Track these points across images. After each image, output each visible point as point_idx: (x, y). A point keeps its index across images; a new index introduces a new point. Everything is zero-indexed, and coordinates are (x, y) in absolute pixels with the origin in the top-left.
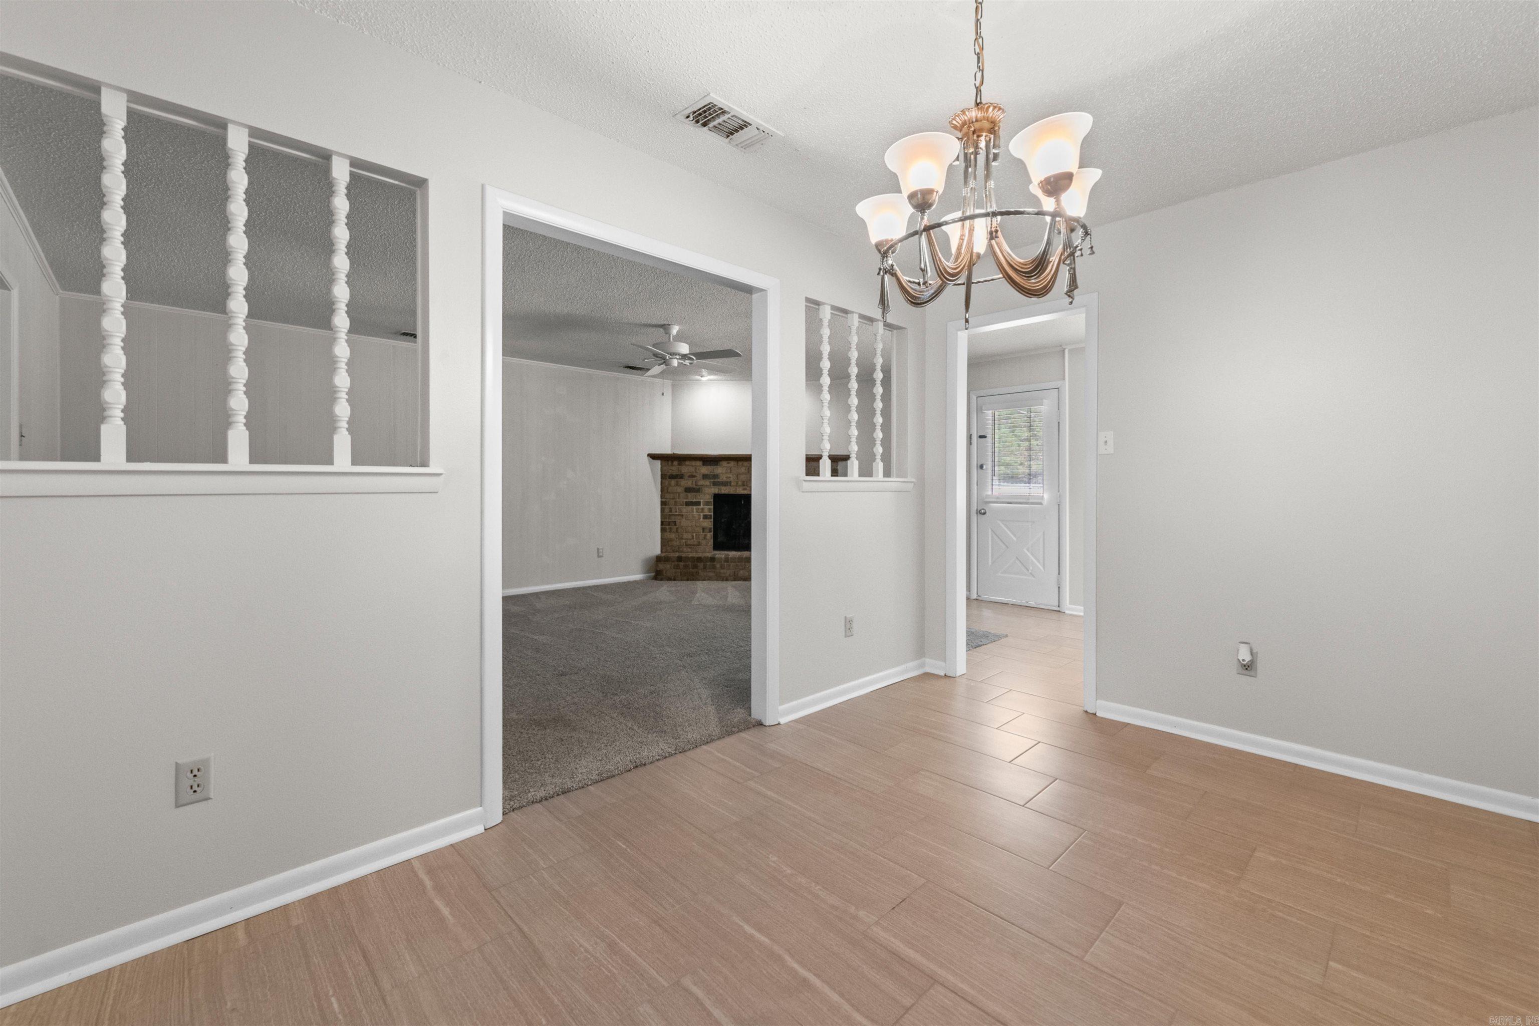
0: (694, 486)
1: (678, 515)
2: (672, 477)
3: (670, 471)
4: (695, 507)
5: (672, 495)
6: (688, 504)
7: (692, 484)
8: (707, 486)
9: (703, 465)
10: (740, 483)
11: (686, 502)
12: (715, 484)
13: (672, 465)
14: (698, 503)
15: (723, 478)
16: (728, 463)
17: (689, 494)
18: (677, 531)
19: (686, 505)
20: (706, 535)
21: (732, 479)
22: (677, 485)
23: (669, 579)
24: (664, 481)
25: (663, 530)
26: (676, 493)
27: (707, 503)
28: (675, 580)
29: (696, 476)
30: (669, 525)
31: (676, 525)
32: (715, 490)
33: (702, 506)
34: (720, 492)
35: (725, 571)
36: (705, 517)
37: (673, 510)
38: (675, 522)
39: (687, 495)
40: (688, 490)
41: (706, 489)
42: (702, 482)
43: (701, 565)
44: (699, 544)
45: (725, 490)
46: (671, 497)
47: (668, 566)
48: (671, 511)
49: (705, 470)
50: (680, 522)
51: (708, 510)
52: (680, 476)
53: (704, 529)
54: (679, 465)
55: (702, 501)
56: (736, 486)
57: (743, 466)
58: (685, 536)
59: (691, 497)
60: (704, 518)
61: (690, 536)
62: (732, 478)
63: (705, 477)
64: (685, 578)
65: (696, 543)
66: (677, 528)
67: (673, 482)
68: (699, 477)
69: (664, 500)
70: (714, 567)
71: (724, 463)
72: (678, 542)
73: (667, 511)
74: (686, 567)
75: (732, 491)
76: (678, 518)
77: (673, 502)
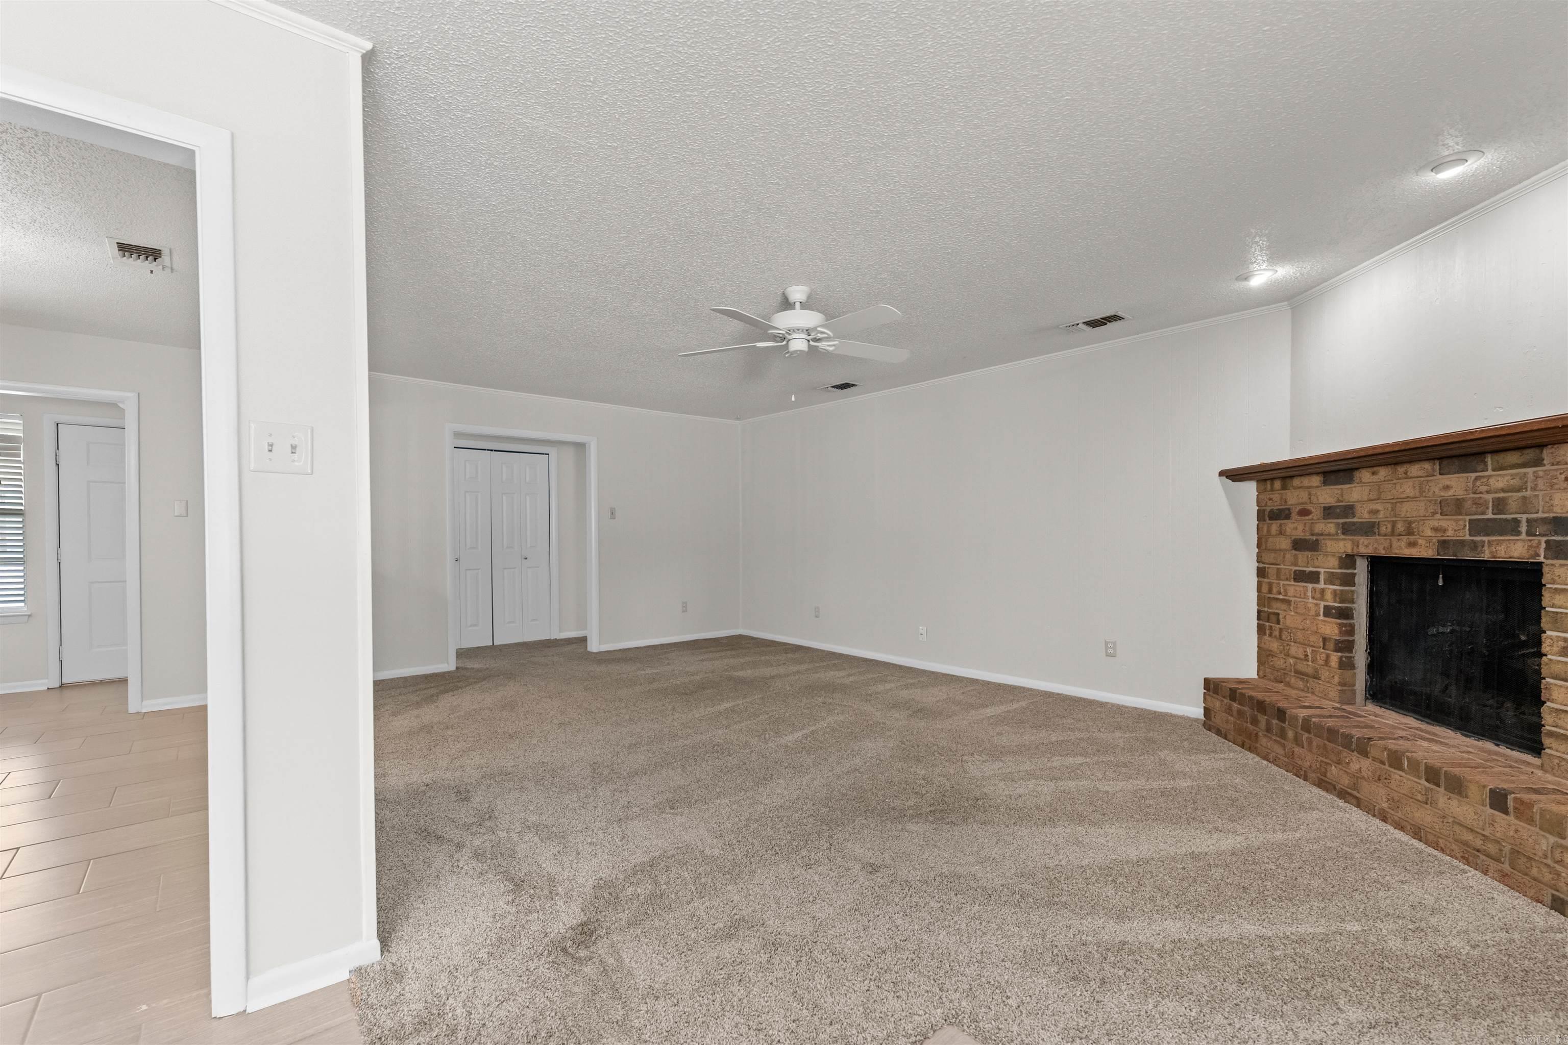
0: (1308, 537)
1: (1283, 601)
2: (1274, 516)
3: (1272, 502)
5: (1273, 555)
6: (1299, 577)
7: (1305, 530)
8: (1329, 535)
9: (1325, 483)
10: (1400, 527)
11: (1295, 571)
12: (1347, 530)
13: (1272, 490)
14: (1313, 577)
15: (1362, 515)
16: (1374, 473)
17: (1301, 555)
18: (1281, 637)
19: (1295, 580)
20: (1328, 657)
21: (1381, 516)
22: (1281, 533)
24: (1262, 525)
25: (1260, 630)
26: (1281, 551)
27: (1330, 579)
29: (1311, 513)
31: (1278, 622)
32: (1344, 546)
33: (1322, 585)
36: (1328, 612)
37: (1275, 590)
38: (1278, 614)
39: (1296, 557)
40: (1299, 545)
41: (1329, 543)
42: (1320, 527)
44: (1316, 675)
45: (1366, 547)
46: (1271, 560)
48: (1270, 591)
49: (1328, 495)
50: (1287, 617)
51: (1334, 595)
52: (1286, 514)
53: (1326, 642)
54: (1284, 488)
55: (1322, 570)
56: (1393, 534)
57: (1407, 476)
58: (1294, 650)
59: (1304, 562)
60: (1326, 615)
61: (1301, 653)
63: (1329, 512)
64: (1239, 739)
65: (1310, 671)
66: (1281, 631)
67: (1276, 526)
68: (1317, 513)
69: (1261, 565)
70: (1283, 734)
71: (1365, 475)
72: (1282, 661)
73: (1264, 588)
74: (1241, 715)
75: (1381, 548)
76: (1284, 606)
77: (1275, 572)
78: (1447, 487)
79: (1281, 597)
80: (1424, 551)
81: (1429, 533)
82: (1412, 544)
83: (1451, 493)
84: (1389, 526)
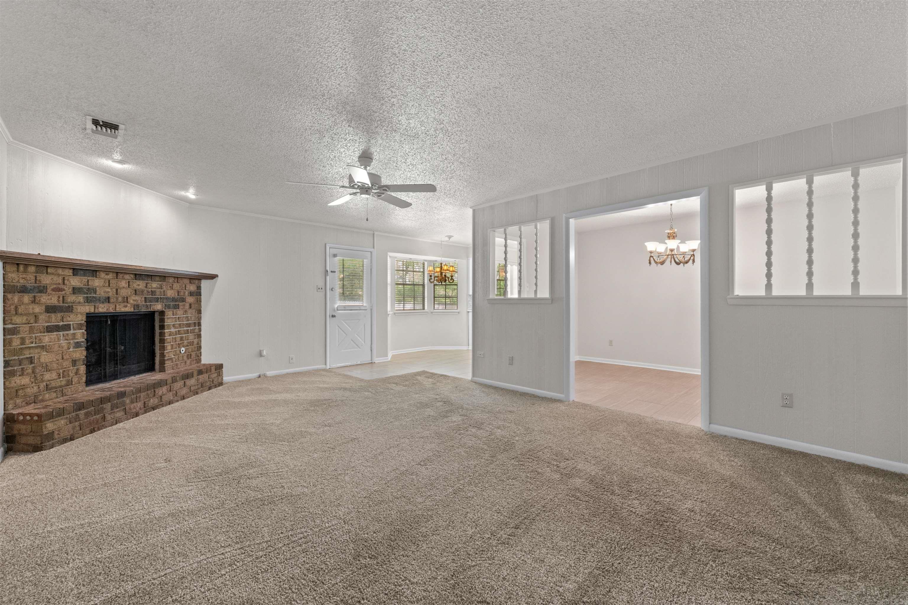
0: (61, 304)
1: (36, 347)
2: (24, 290)
3: (22, 281)
4: (61, 333)
5: (25, 318)
6: (50, 329)
7: (58, 301)
8: (79, 303)
9: (74, 274)
10: (120, 299)
11: (48, 326)
12: (88, 300)
13: (25, 272)
14: (67, 327)
15: (101, 293)
16: (107, 274)
17: (53, 315)
18: (33, 372)
19: (48, 332)
20: (78, 369)
21: (110, 294)
22: (34, 301)
23: (65, 441)
24: (9, 296)
25: (8, 375)
26: (33, 313)
27: (80, 327)
28: (72, 439)
29: (64, 290)
30: (20, 365)
31: (31, 363)
32: (89, 308)
33: (70, 331)
34: (96, 311)
35: (135, 404)
36: (77, 345)
37: (27, 341)
38: (31, 358)
39: (49, 316)
40: (50, 309)
41: (79, 307)
42: (71, 298)
43: (108, 406)
44: (69, 383)
45: (102, 308)
46: (24, 321)
47: (62, 422)
49: (76, 281)
50: (39, 358)
51: (80, 335)
52: (43, 290)
53: (74, 362)
54: (38, 272)
55: (70, 323)
56: (117, 302)
57: (123, 278)
58: (47, 376)
59: (55, 319)
60: (74, 347)
61: (54, 375)
62: (111, 292)
63: (76, 291)
66: (34, 368)
67: (26, 298)
68: (68, 290)
69: (9, 326)
72: (36, 388)
73: (16, 342)
74: (87, 415)
75: (111, 308)
76: (39, 350)
77: (28, 329)
78: (139, 285)
79: (33, 345)
80: (129, 309)
81: (132, 302)
82: (126, 306)
83: (140, 287)
84: (115, 299)
